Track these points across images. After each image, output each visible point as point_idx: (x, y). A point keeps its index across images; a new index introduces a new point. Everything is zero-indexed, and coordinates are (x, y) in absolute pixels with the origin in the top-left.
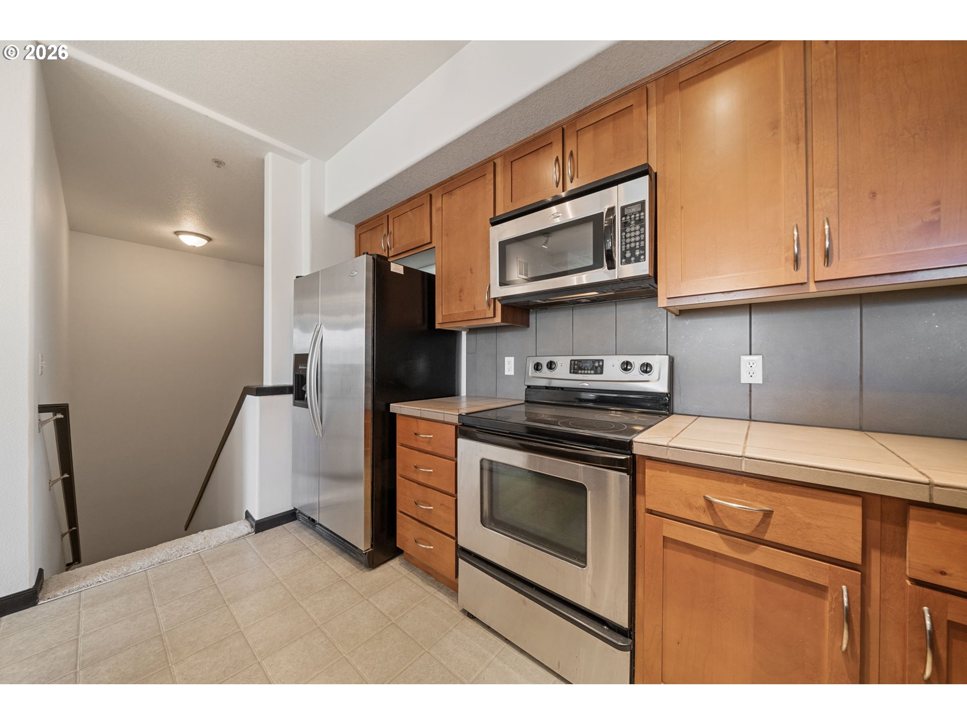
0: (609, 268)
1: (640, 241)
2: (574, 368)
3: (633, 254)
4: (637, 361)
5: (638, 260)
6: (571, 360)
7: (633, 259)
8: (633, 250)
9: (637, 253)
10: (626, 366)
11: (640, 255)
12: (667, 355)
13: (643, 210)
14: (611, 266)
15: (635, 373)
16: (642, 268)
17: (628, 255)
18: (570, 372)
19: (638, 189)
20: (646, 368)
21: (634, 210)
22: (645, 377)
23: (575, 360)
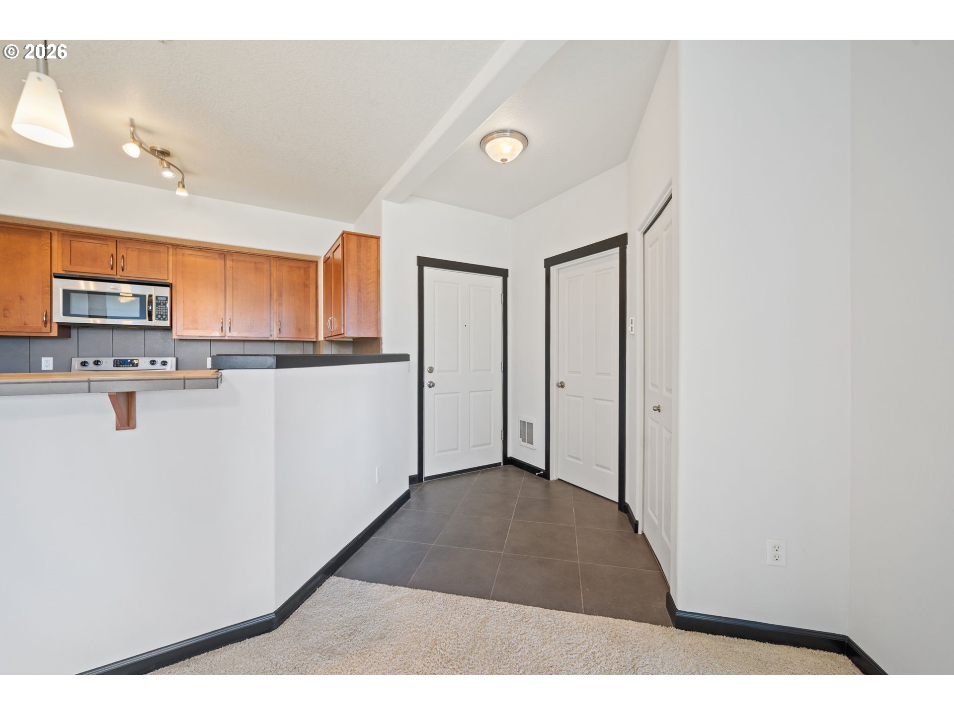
0: (149, 320)
1: (165, 312)
2: (117, 364)
3: (162, 317)
4: (159, 360)
5: (164, 319)
6: (114, 360)
7: (162, 319)
8: (162, 315)
9: (164, 317)
10: (153, 363)
11: (165, 318)
12: (174, 357)
13: (167, 300)
14: (150, 319)
15: (158, 366)
16: (167, 323)
17: (159, 317)
18: (114, 366)
19: (165, 292)
20: (164, 363)
21: (162, 299)
22: (164, 367)
23: (117, 360)
